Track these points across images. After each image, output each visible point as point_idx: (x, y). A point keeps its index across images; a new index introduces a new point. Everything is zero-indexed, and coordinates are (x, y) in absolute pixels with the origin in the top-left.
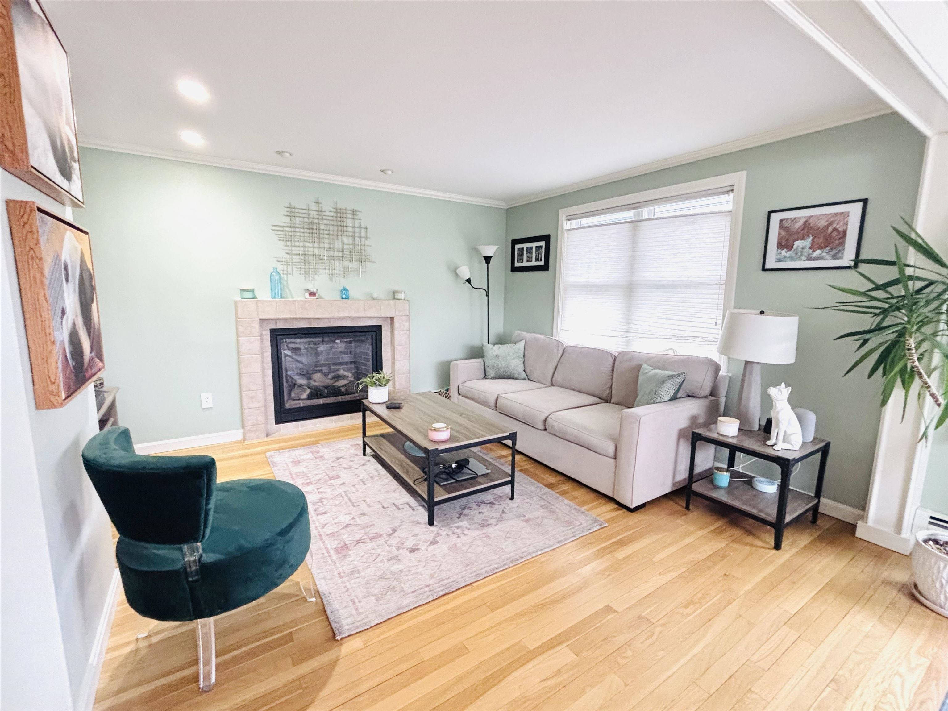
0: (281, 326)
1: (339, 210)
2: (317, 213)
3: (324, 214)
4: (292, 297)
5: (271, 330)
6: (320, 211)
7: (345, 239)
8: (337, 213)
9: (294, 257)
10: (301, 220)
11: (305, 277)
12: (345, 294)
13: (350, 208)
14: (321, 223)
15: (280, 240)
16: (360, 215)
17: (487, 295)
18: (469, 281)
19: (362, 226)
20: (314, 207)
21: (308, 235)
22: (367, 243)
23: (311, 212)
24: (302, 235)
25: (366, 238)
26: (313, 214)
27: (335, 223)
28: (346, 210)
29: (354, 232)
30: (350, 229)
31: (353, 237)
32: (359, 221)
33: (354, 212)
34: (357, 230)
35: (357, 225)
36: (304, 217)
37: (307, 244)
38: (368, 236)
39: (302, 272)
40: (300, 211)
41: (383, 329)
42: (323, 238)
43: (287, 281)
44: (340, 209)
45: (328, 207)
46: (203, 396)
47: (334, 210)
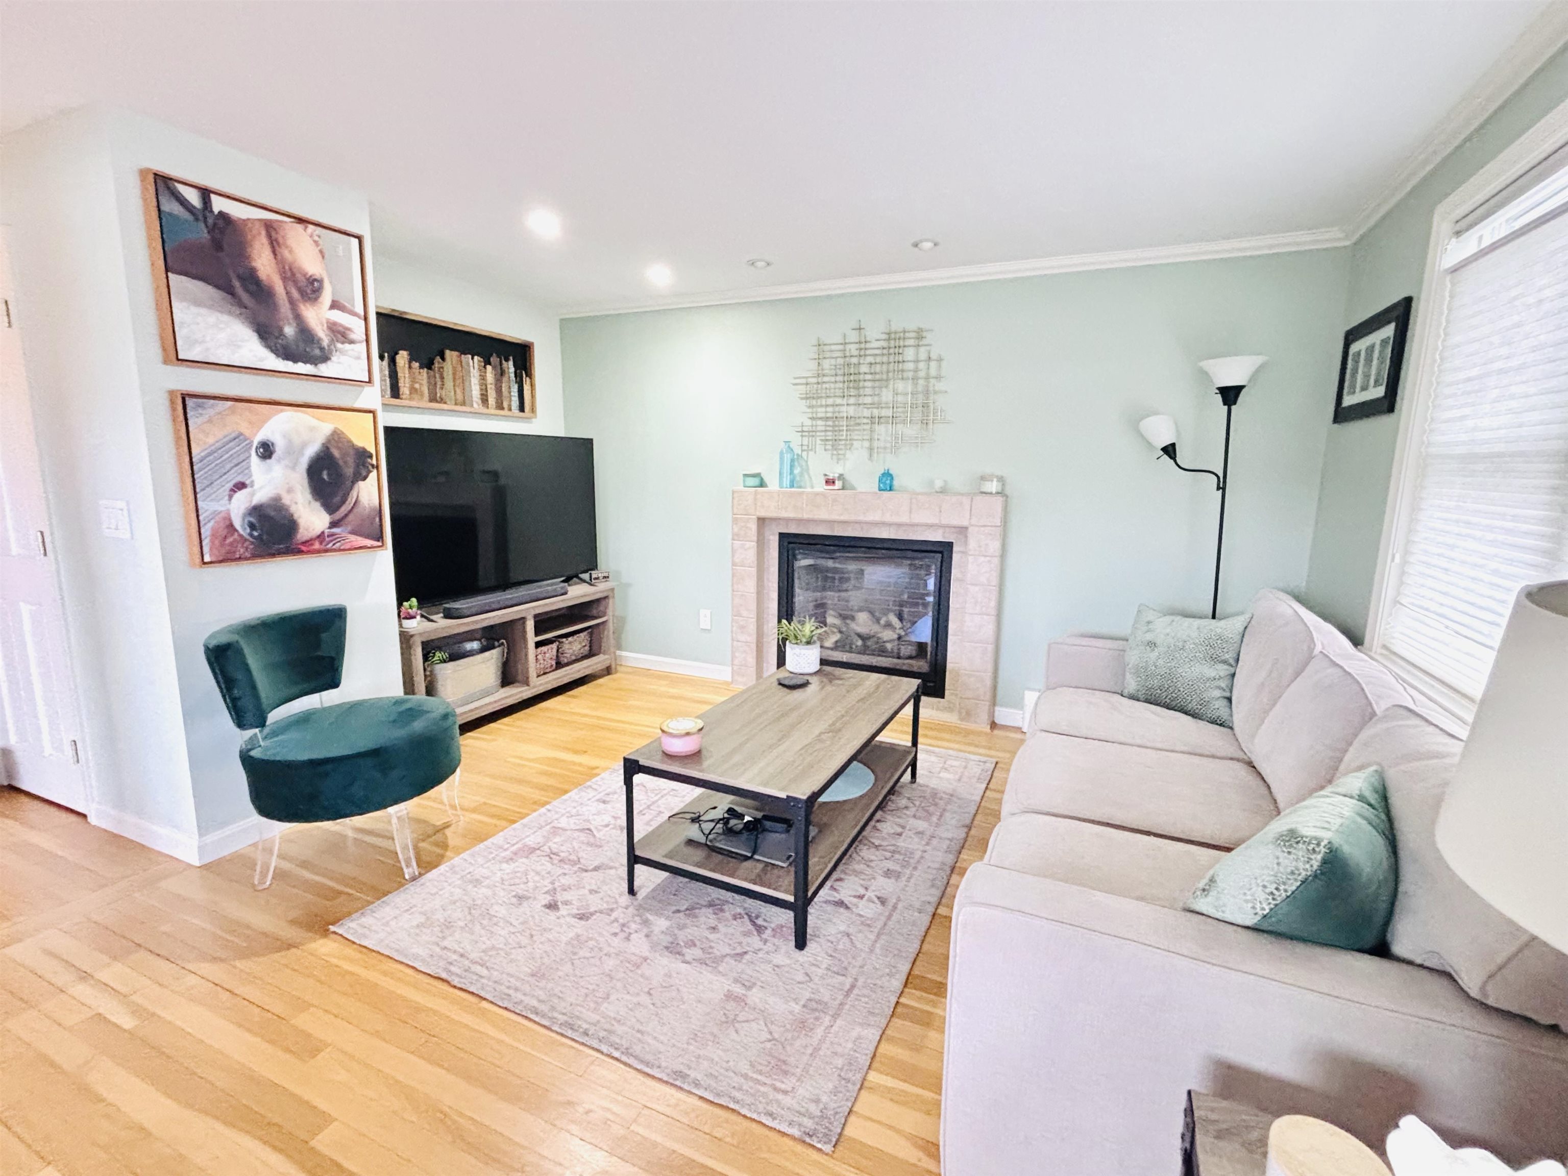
0: (793, 529)
1: (893, 336)
2: (857, 346)
3: (868, 345)
4: (812, 487)
5: (780, 534)
6: (863, 343)
7: (900, 386)
8: (889, 339)
9: (820, 423)
10: (833, 362)
11: (833, 454)
12: (887, 482)
13: (912, 326)
14: (862, 362)
15: (802, 399)
16: (929, 338)
17: (1222, 487)
18: (1170, 451)
19: (934, 356)
20: (853, 336)
21: (841, 385)
22: (940, 386)
23: (848, 347)
24: (832, 386)
25: (938, 378)
26: (853, 349)
27: (885, 359)
28: (905, 332)
29: (916, 370)
30: (911, 366)
31: (915, 379)
32: (928, 348)
33: (920, 335)
34: (922, 365)
35: (923, 355)
36: (836, 358)
37: (839, 401)
38: (943, 374)
39: (829, 447)
40: (833, 347)
41: (955, 549)
42: (864, 387)
43: (807, 462)
44: (896, 333)
45: (875, 333)
46: (703, 612)
47: (885, 336)
